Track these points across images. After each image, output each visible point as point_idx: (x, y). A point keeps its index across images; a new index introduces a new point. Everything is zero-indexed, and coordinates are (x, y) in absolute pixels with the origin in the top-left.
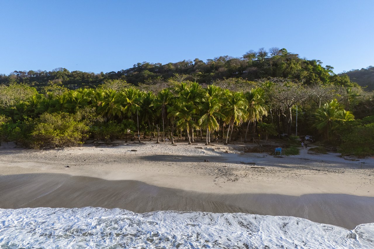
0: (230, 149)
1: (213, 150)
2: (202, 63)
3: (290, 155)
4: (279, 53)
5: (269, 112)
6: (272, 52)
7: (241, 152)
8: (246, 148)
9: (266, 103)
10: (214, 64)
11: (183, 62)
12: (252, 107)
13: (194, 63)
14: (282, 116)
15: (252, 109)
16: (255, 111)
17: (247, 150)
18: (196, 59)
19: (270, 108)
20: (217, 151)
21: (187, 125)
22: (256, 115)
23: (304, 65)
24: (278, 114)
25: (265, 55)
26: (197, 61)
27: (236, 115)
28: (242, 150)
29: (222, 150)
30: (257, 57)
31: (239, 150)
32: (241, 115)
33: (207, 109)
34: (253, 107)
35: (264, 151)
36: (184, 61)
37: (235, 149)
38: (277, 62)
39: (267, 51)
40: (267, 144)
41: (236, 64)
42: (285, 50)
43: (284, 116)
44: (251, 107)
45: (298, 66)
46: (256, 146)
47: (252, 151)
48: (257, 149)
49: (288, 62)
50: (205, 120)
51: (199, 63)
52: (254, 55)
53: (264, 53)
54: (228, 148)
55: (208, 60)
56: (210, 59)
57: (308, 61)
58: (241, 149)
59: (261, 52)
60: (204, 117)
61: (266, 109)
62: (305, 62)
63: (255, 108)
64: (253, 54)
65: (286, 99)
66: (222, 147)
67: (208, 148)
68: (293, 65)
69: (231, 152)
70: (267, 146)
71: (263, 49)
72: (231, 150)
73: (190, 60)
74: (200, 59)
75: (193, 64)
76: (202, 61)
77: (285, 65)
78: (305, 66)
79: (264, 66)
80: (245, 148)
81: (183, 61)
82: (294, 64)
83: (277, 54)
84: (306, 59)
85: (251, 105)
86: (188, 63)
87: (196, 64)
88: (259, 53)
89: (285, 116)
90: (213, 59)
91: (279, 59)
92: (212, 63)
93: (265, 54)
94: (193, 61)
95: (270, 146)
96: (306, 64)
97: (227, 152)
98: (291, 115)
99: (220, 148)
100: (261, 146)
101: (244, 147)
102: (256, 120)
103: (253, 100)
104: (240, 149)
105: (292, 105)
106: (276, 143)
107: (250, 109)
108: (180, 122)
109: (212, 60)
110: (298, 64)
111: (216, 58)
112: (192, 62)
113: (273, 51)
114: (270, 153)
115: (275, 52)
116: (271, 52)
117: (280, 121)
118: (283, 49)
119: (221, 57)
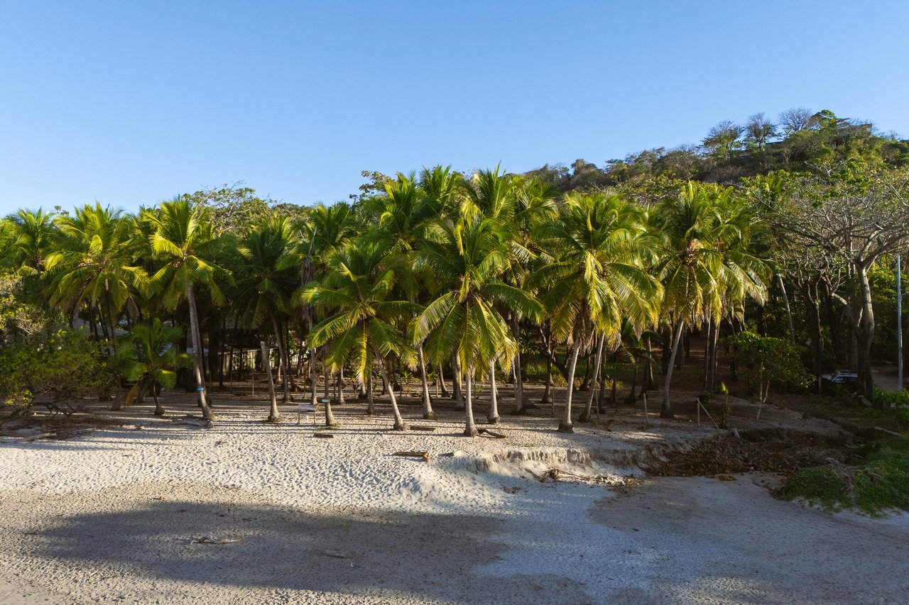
0: (575, 458)
1: (477, 468)
2: (592, 170)
3: (887, 511)
4: (811, 124)
5: (773, 290)
6: (790, 122)
7: (629, 473)
8: (655, 452)
9: (759, 249)
10: (624, 170)
11: (541, 170)
12: (692, 264)
13: (571, 172)
14: (828, 301)
15: (691, 275)
16: (705, 281)
17: (664, 459)
18: (577, 161)
19: (776, 271)
20: (503, 469)
21: (361, 347)
22: (708, 298)
23: (892, 155)
24: (813, 293)
25: (768, 133)
26: (580, 166)
27: (596, 298)
28: (635, 462)
29: (530, 465)
30: (745, 144)
31: (621, 463)
32: (627, 295)
33: (454, 271)
34: (694, 264)
35: (746, 460)
36: (545, 167)
37: (599, 456)
38: (805, 149)
39: (773, 122)
40: (763, 426)
41: (683, 164)
42: (830, 114)
43: (841, 302)
44: (684, 263)
45: (873, 156)
46: (710, 436)
47: (687, 467)
48: (714, 455)
49: (842, 147)
50: (442, 322)
51: (584, 171)
52: (734, 134)
53: (764, 126)
54: (563, 452)
55: (609, 162)
56: (615, 159)
57: (903, 141)
58: (629, 456)
59: (756, 125)
60: (437, 307)
61: (761, 278)
62: (895, 146)
63: (701, 267)
64: (731, 131)
65: (845, 233)
66: (534, 450)
67: (458, 454)
68: (858, 154)
69: (578, 473)
70: (766, 434)
71: (760, 116)
72: (581, 463)
73: (560, 164)
74: (588, 161)
75: (568, 175)
76: (593, 166)
77: (830, 155)
78: (896, 157)
79: (762, 162)
80: (650, 450)
81: (542, 167)
82: (860, 151)
83: (805, 128)
84: (896, 138)
85: (685, 255)
86: (556, 173)
87: (576, 173)
88: (749, 128)
89: (844, 301)
90: (623, 158)
91: (810, 141)
92: (621, 169)
93: (768, 130)
94: (569, 166)
95: (778, 433)
96: (898, 152)
97: (552, 474)
98: (869, 298)
99: (520, 455)
100: (733, 434)
101: (648, 446)
102: (712, 320)
103: (695, 235)
104: (625, 458)
105: (869, 259)
106: (805, 417)
107: (680, 273)
108: (324, 331)
109: (621, 161)
110: (873, 152)
111: (632, 156)
112: (566, 169)
113: (791, 118)
114: (775, 480)
115: (797, 120)
116: (784, 124)
117: (822, 324)
118: (824, 112)
119: (644, 153)
